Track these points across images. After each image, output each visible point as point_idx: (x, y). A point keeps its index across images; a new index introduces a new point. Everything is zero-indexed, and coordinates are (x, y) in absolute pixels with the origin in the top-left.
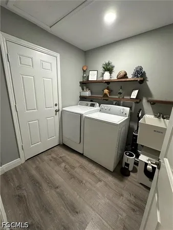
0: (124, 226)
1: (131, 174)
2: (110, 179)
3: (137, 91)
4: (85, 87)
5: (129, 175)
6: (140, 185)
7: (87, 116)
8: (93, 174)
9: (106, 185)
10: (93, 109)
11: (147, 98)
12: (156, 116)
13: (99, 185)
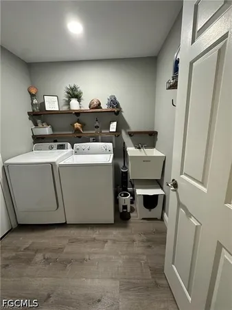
0: (150, 267)
1: (131, 215)
2: (115, 233)
3: (115, 124)
4: (39, 121)
5: (129, 217)
6: (142, 221)
7: (62, 163)
8: (94, 239)
9: (114, 241)
10: (64, 152)
11: (125, 130)
12: (136, 147)
13: (107, 247)
